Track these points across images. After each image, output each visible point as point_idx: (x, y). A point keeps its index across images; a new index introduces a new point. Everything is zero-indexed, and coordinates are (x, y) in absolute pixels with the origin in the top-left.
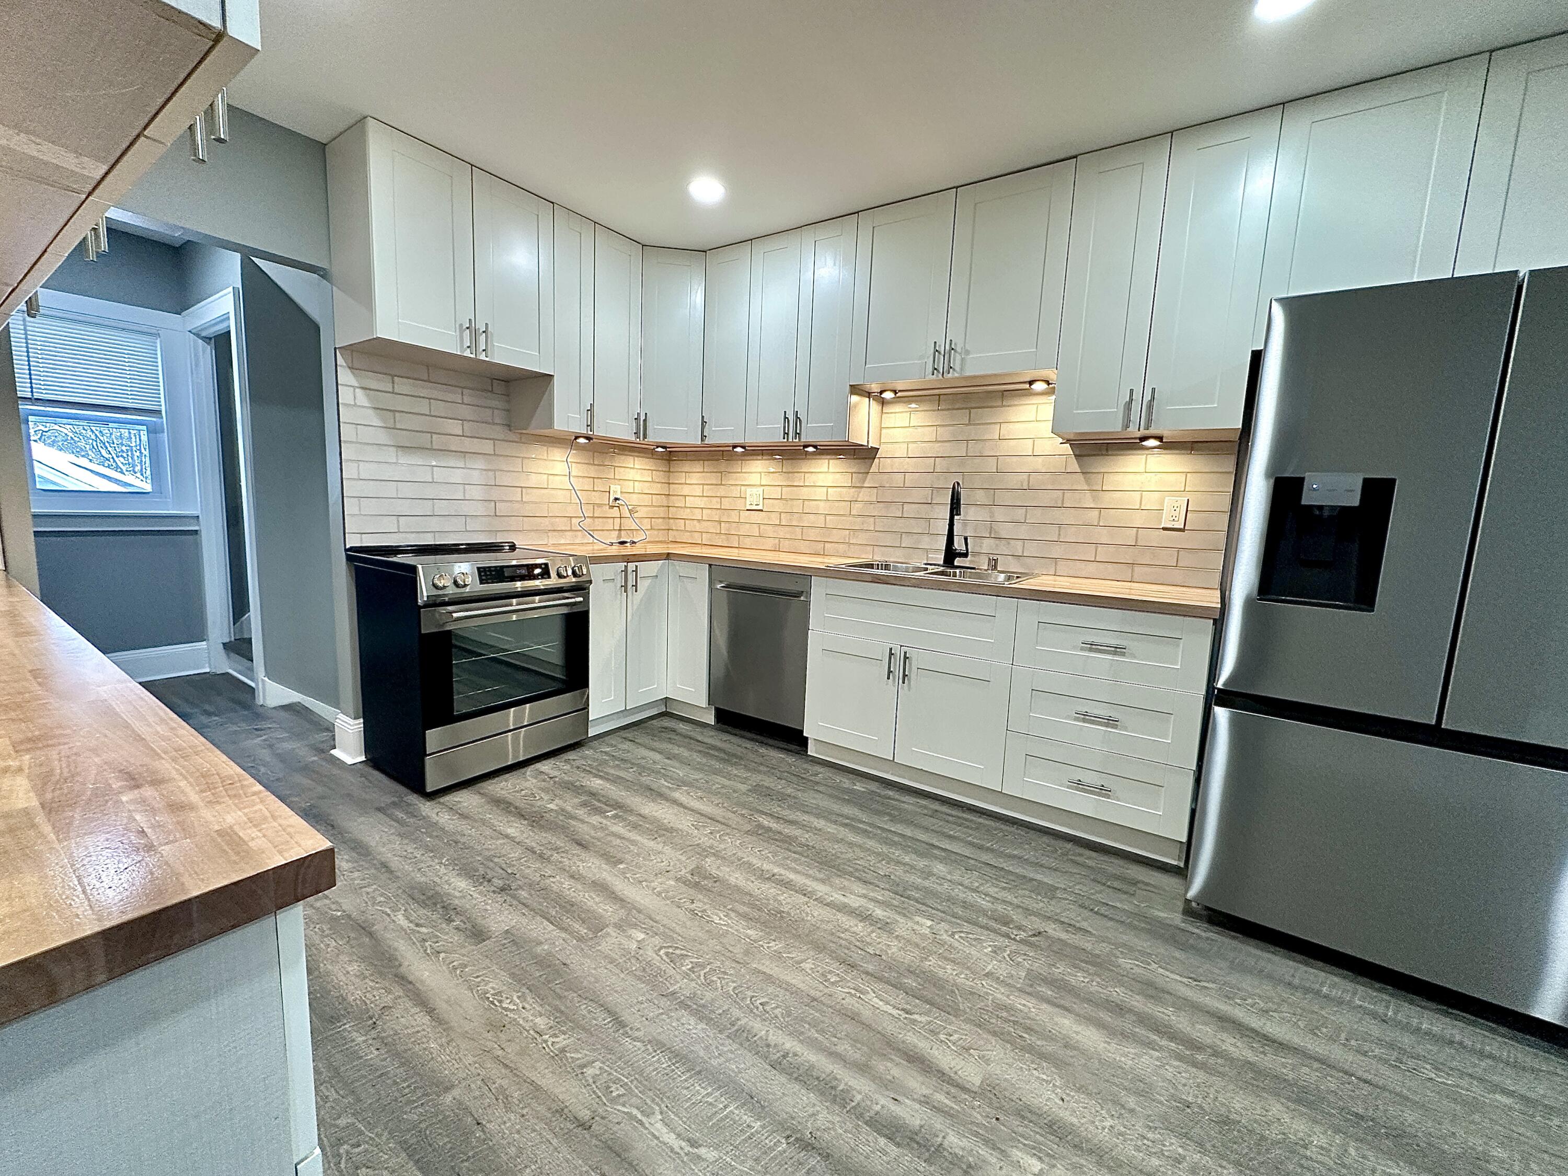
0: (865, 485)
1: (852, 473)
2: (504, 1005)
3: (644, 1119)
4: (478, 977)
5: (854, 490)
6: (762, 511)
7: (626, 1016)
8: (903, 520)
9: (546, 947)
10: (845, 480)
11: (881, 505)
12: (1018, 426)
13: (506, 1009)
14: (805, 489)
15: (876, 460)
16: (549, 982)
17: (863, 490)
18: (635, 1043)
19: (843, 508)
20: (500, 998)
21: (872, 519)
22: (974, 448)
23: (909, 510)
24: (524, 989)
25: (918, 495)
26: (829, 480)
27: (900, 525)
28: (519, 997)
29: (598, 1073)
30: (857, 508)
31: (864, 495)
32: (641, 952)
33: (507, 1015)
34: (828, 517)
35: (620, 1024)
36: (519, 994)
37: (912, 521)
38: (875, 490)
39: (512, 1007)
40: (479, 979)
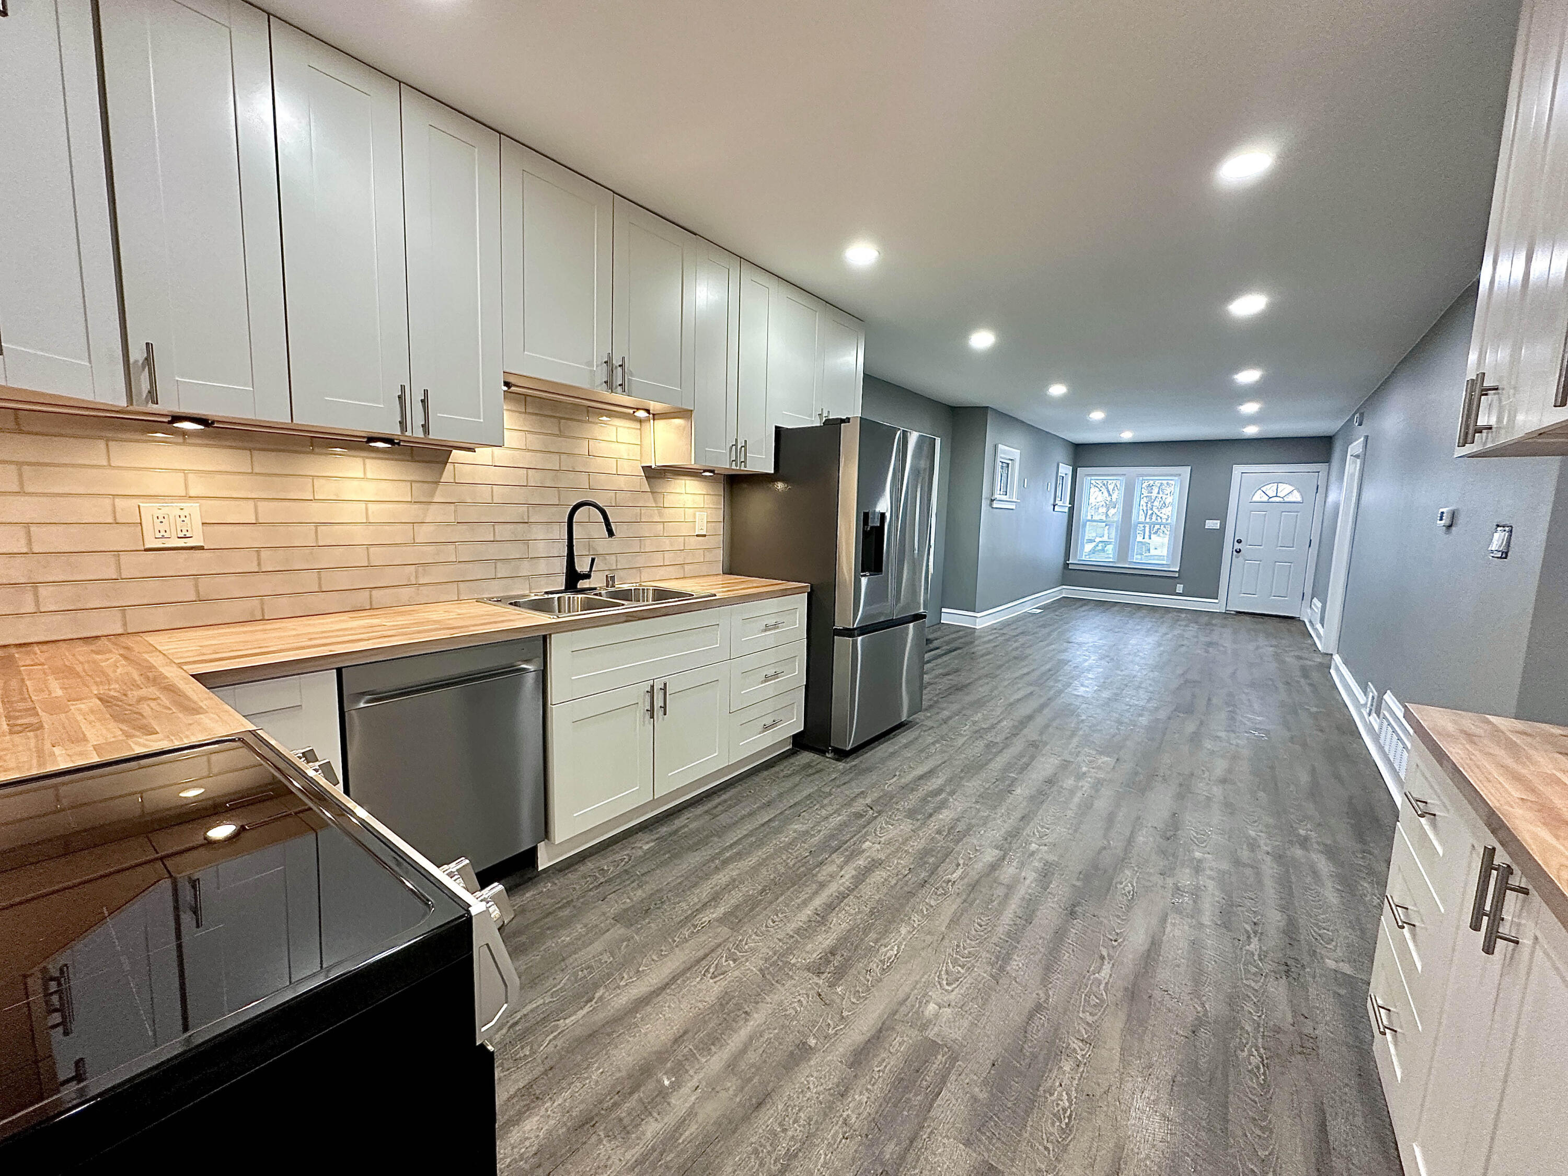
0: (437, 499)
1: (412, 482)
2: (1067, 1104)
3: (1104, 983)
4: (1046, 1148)
5: (416, 506)
6: (202, 548)
7: (1030, 1004)
8: (496, 545)
9: (977, 1090)
10: (402, 492)
11: (465, 527)
12: (603, 444)
13: (1070, 1100)
14: (313, 504)
15: (449, 467)
16: (1021, 1073)
17: (433, 507)
18: (1051, 995)
19: (400, 534)
20: (1061, 1112)
21: (452, 547)
22: (567, 463)
23: (504, 532)
24: (1041, 1092)
25: (512, 513)
26: (370, 491)
27: (492, 551)
28: (1051, 1095)
29: (1088, 1014)
30: (424, 533)
31: (434, 514)
32: (953, 1004)
33: (1076, 1097)
34: (372, 549)
35: (1038, 1008)
36: (1048, 1095)
37: (508, 545)
38: (452, 506)
39: (1065, 1097)
40: (1050, 1146)
